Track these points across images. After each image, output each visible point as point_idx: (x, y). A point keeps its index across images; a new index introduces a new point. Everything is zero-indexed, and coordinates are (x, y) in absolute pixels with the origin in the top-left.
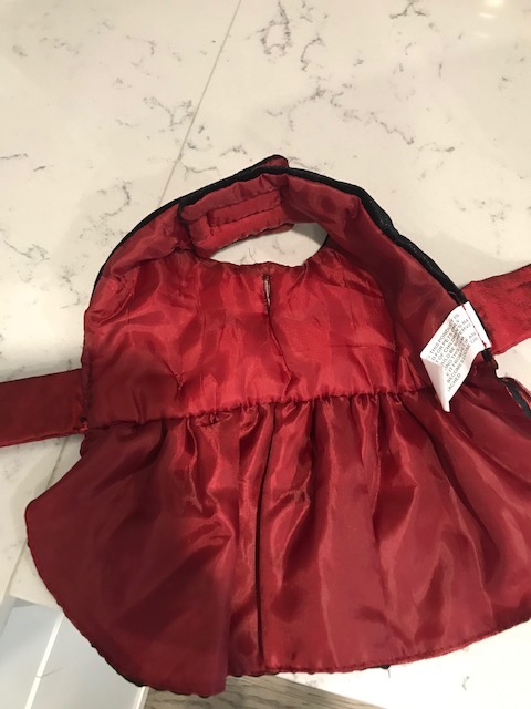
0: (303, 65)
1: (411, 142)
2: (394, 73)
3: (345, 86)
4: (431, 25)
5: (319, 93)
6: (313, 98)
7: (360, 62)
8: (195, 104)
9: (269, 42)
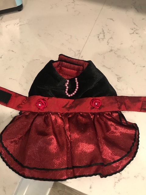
0: (108, 43)
1: (134, 64)
2: (130, 47)
3: (118, 49)
4: (140, 37)
5: (111, 50)
6: (110, 51)
7: (122, 44)
8: (81, 51)
9: (100, 37)
